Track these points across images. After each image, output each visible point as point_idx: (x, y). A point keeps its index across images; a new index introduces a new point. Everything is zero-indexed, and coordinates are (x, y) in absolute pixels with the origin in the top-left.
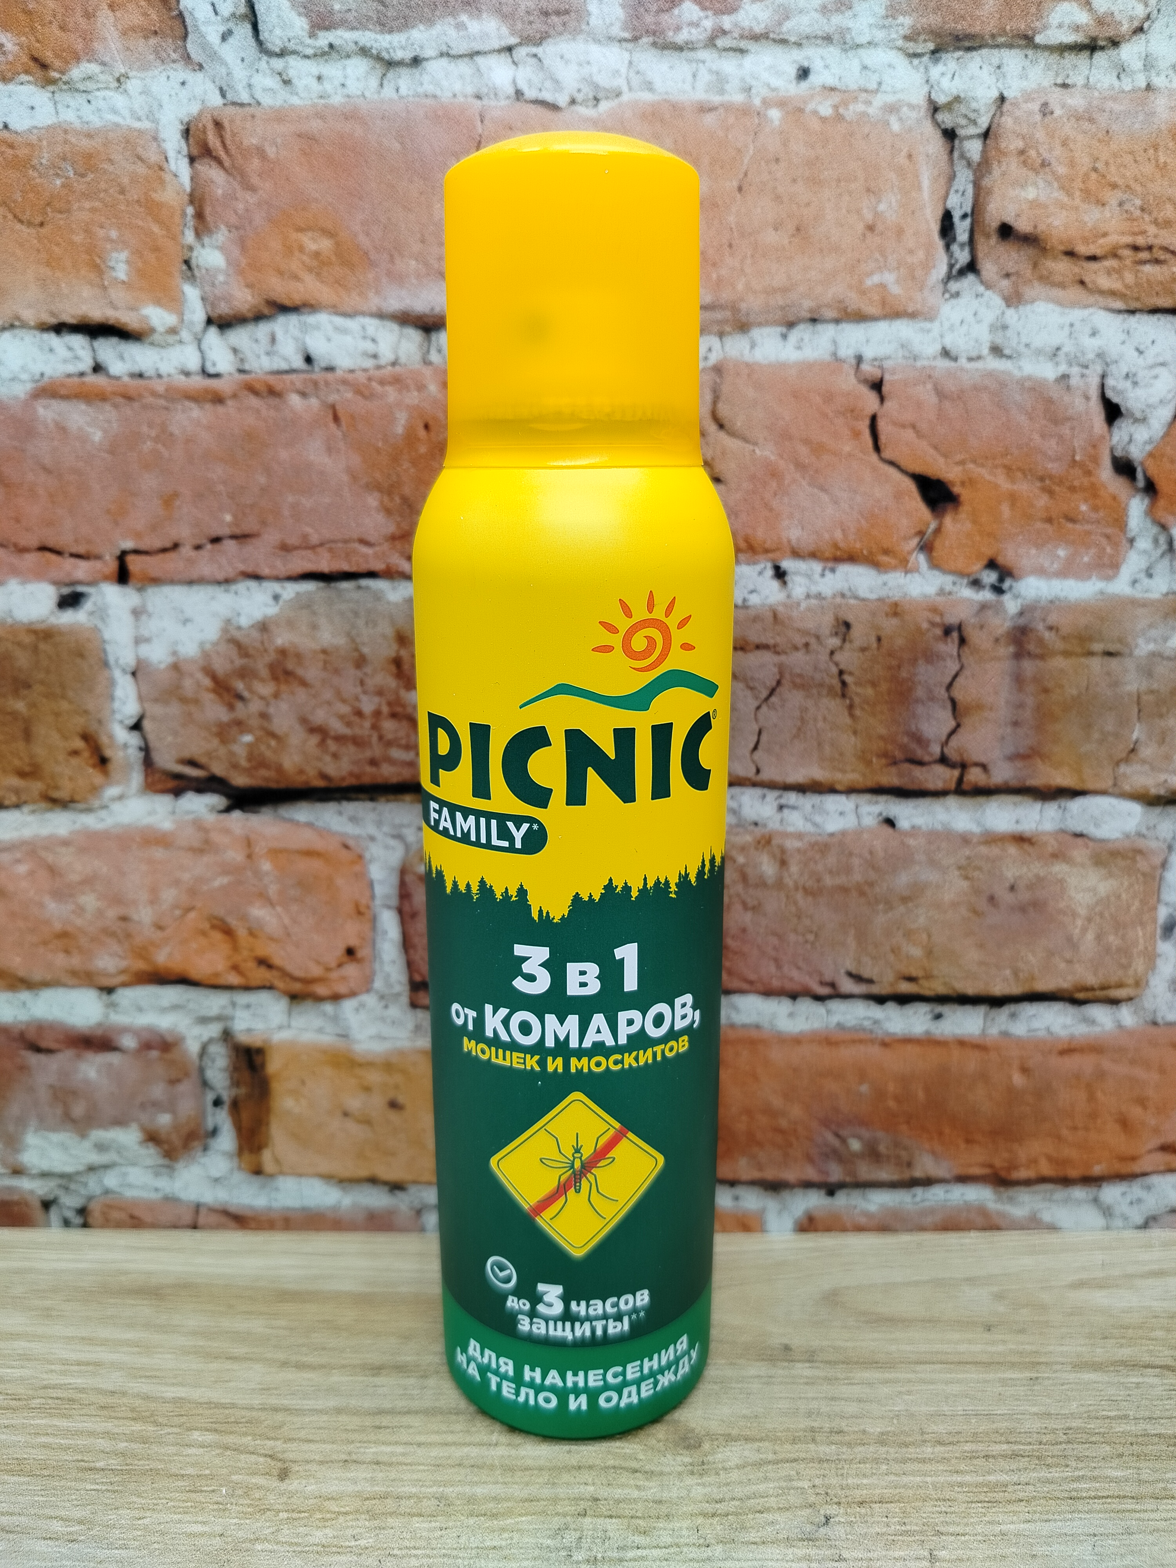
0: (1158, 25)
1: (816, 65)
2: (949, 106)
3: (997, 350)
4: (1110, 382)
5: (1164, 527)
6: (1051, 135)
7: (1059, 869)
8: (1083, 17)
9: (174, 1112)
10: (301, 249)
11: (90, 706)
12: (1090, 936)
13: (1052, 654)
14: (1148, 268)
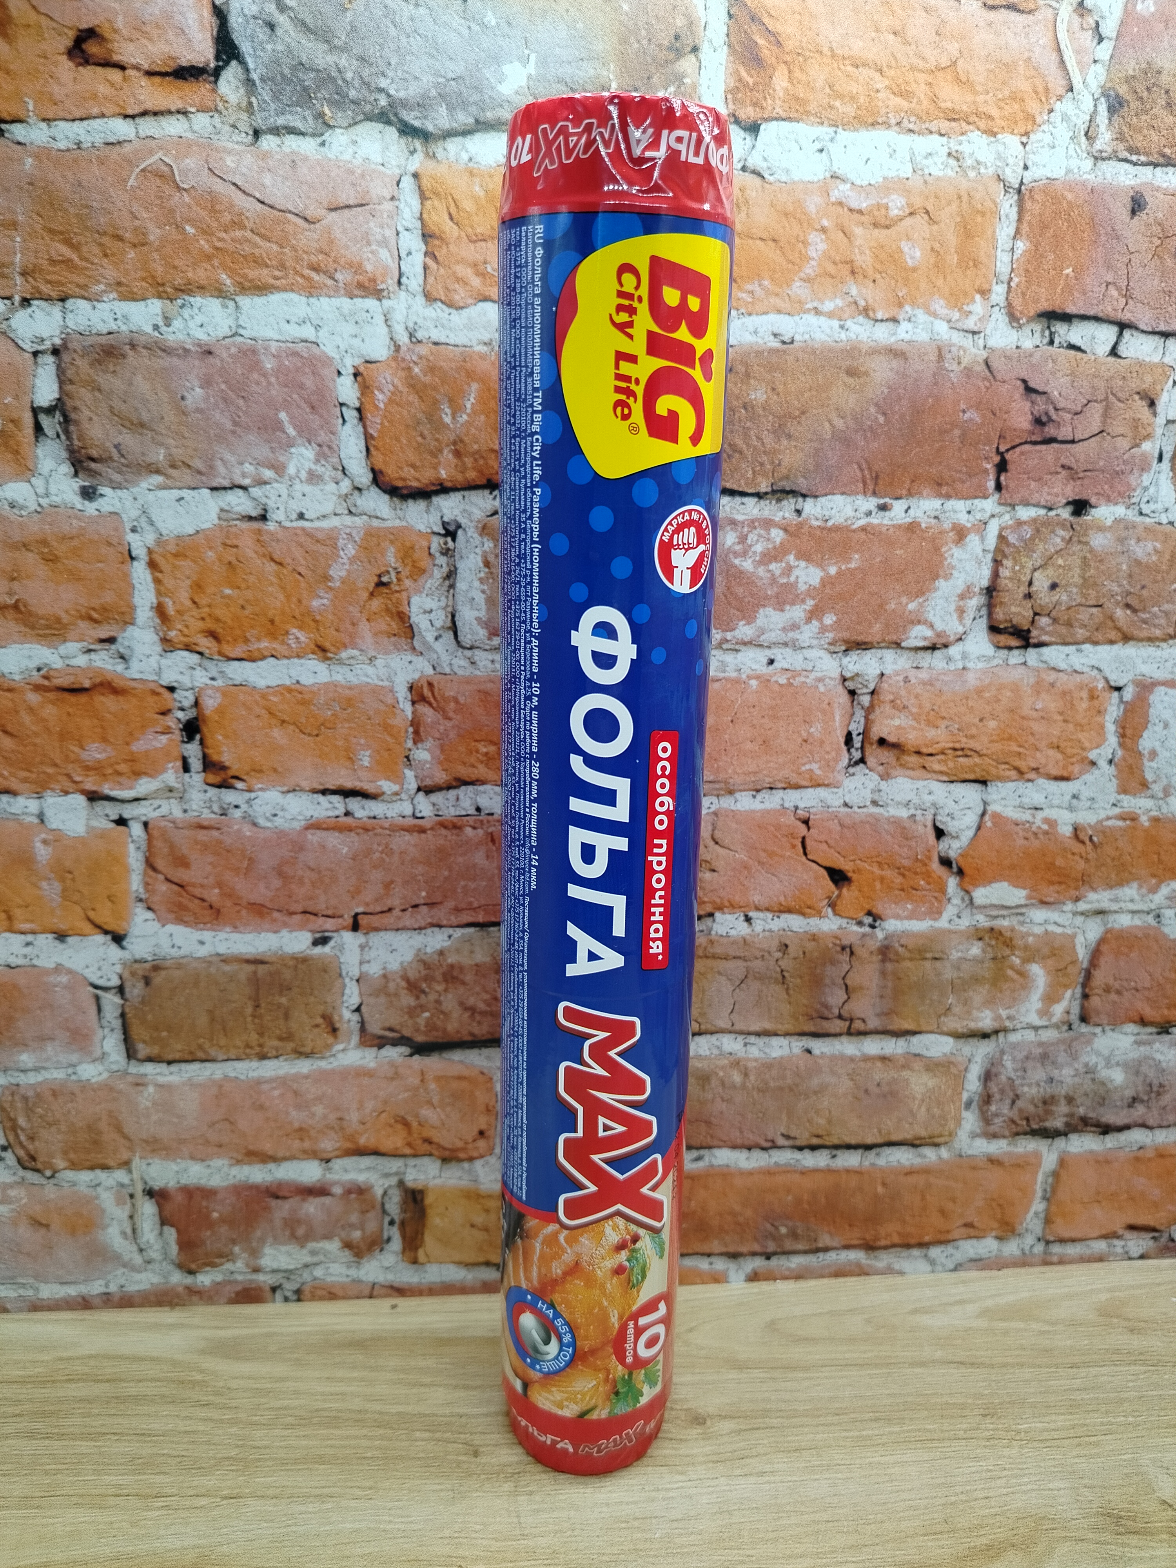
0: (970, 637)
1: (778, 658)
2: (852, 678)
3: (875, 803)
4: (939, 818)
5: (967, 892)
6: (909, 693)
7: (905, 1074)
8: (929, 633)
9: (363, 1230)
10: (477, 751)
11: (329, 999)
12: (923, 1109)
13: (904, 959)
14: (961, 759)
